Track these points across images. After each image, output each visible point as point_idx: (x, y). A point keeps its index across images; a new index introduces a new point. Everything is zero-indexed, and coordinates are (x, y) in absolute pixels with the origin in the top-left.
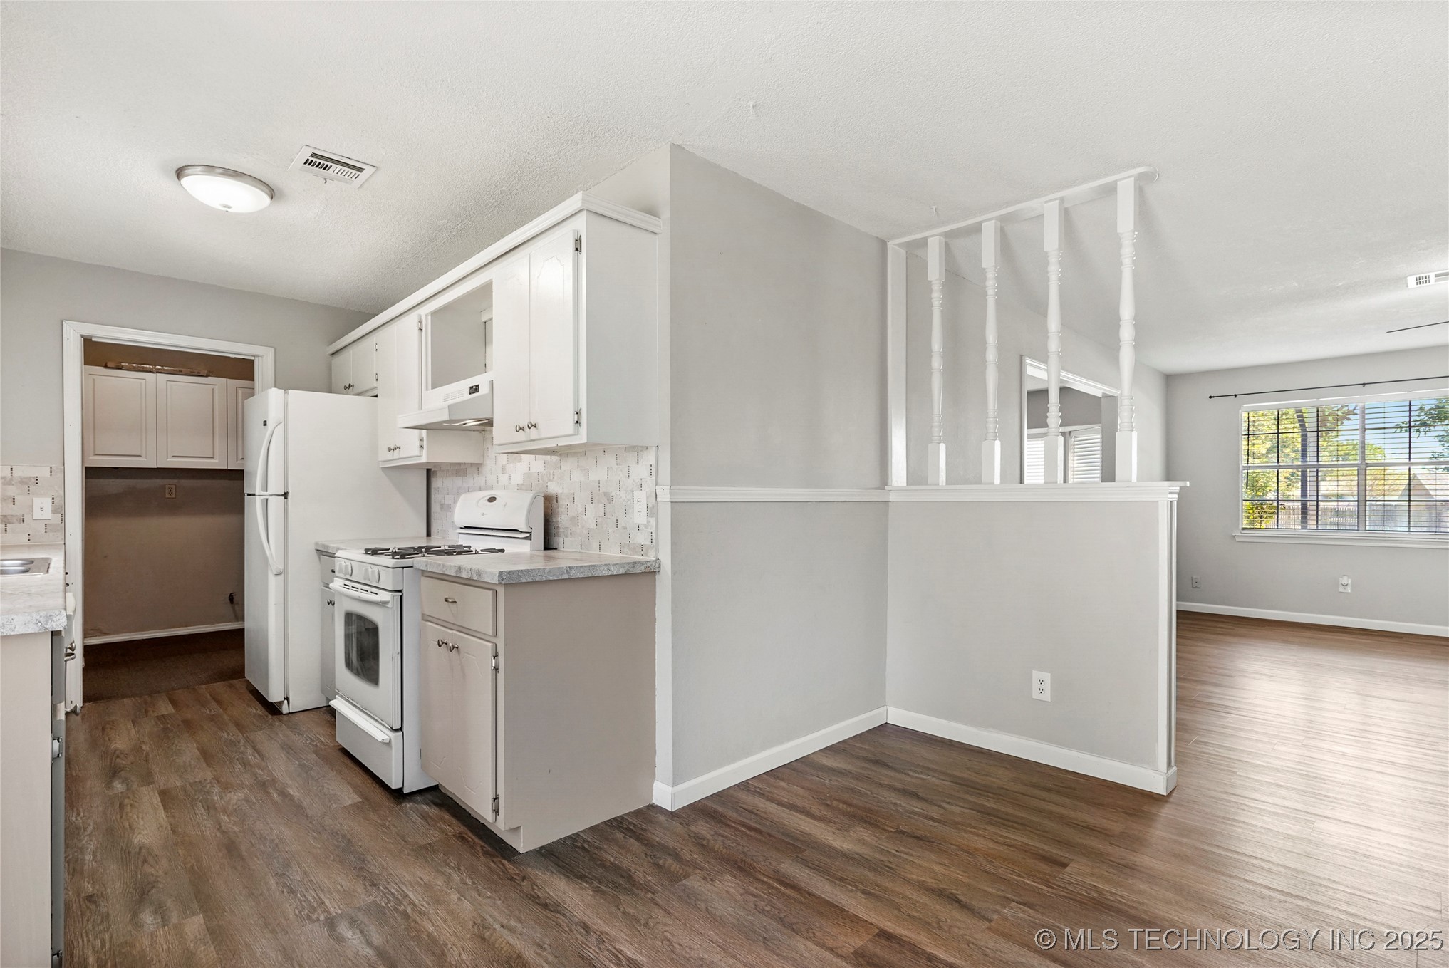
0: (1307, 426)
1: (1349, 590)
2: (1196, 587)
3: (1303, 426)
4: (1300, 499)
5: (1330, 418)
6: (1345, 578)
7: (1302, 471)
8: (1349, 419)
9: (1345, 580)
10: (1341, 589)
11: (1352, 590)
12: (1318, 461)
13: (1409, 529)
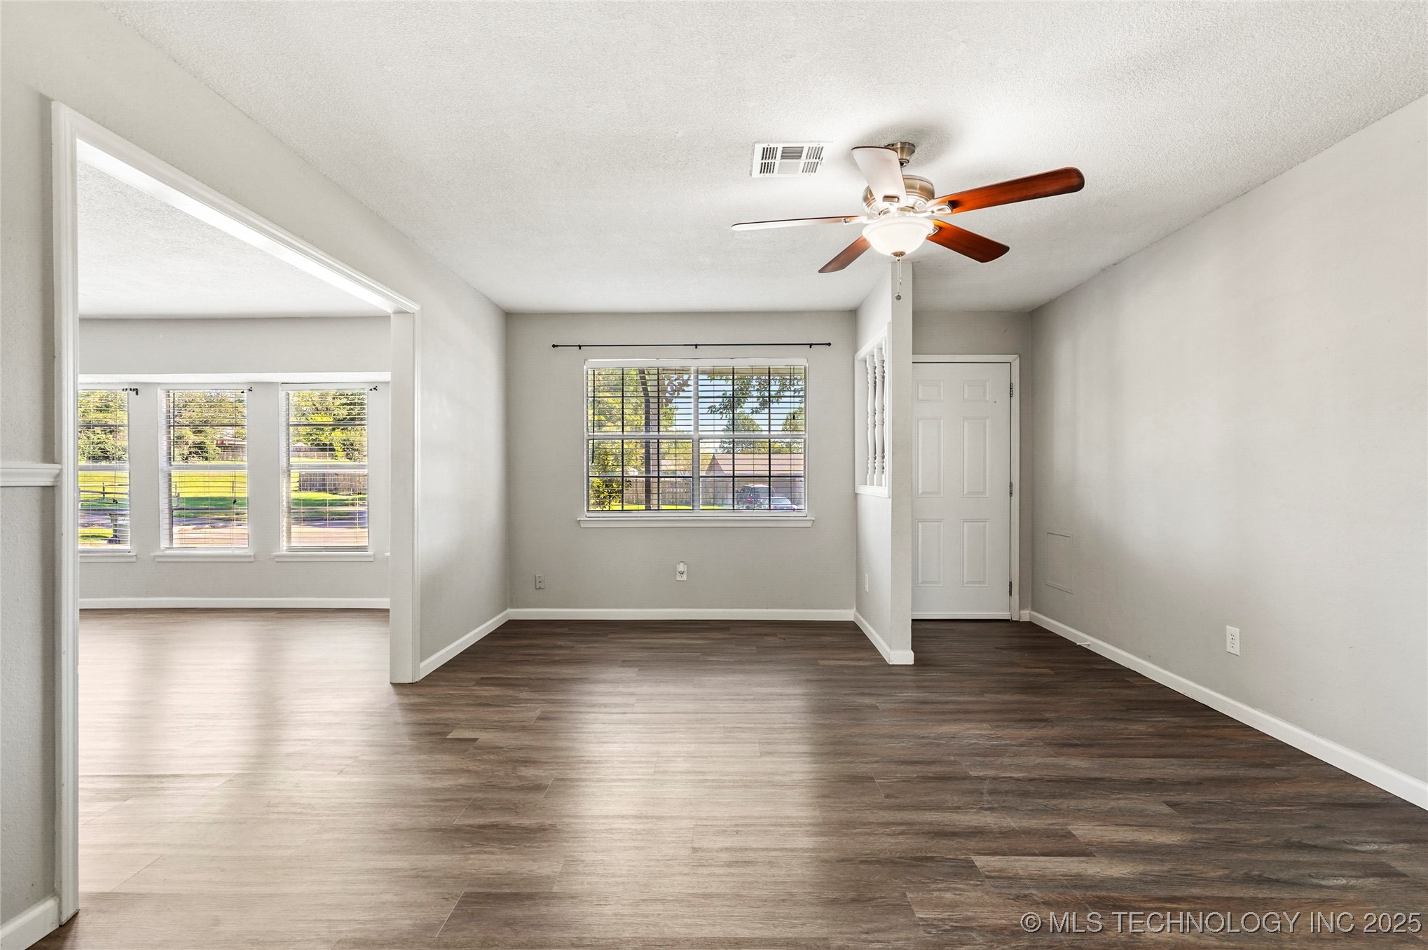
0: (649, 390)
1: (685, 577)
2: (540, 588)
3: (645, 390)
4: (644, 475)
5: (669, 389)
6: (682, 564)
7: (646, 442)
8: (684, 391)
9: (681, 567)
10: (679, 578)
11: (687, 577)
12: (659, 431)
13: (733, 506)
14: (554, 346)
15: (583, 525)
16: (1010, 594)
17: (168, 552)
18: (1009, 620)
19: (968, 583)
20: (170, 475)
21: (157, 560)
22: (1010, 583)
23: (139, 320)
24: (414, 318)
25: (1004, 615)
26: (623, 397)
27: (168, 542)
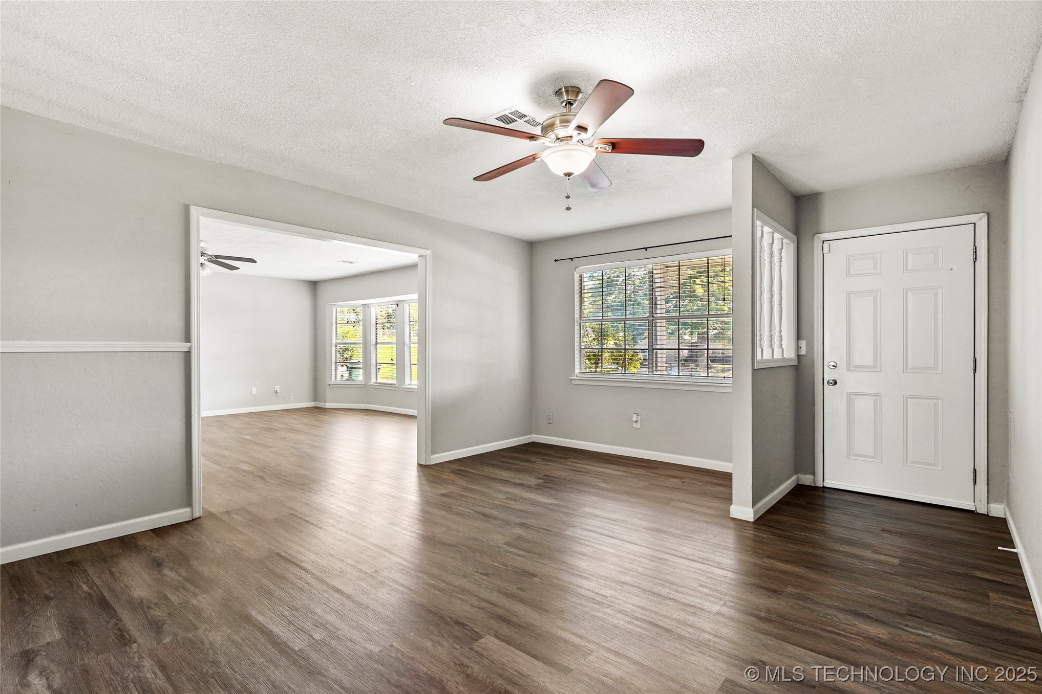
1: (638, 425)
2: (550, 423)
6: (635, 415)
9: (635, 418)
10: (634, 426)
12: (625, 315)
13: (679, 373)
14: (556, 261)
15: (574, 382)
16: (975, 483)
17: (409, 386)
18: (974, 511)
19: (913, 462)
20: (410, 347)
21: (404, 390)
22: (975, 471)
23: (395, 269)
24: (426, 258)
25: (968, 505)
26: (603, 291)
27: (409, 381)
